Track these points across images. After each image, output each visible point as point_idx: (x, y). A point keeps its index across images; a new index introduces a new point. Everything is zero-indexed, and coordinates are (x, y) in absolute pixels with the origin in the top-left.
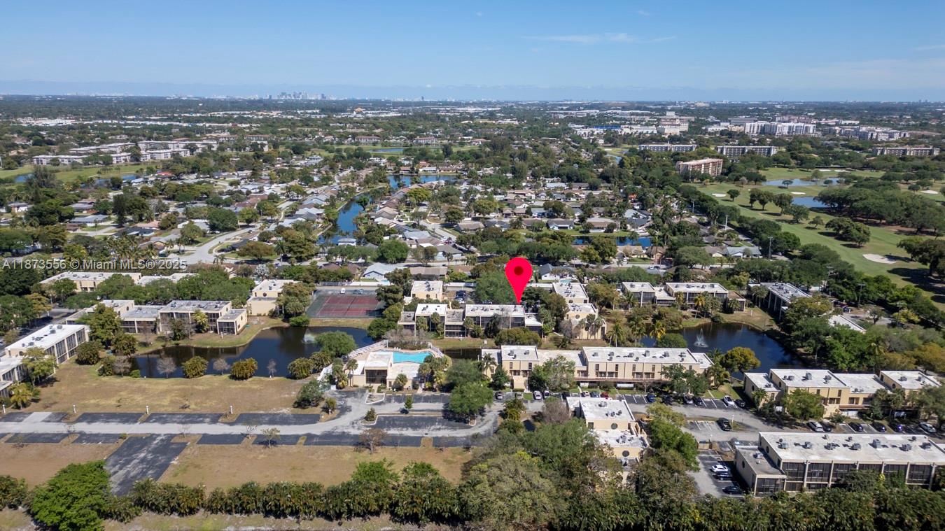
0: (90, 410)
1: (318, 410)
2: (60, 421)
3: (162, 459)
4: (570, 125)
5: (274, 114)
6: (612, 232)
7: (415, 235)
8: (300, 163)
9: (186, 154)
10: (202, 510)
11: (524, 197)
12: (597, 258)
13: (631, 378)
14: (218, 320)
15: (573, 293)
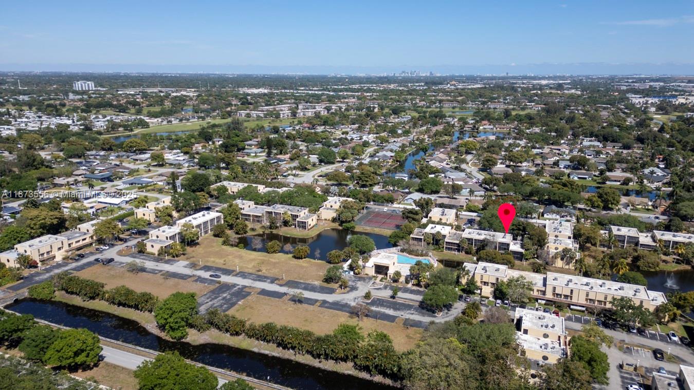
0: (209, 264)
1: (335, 286)
2: (191, 268)
3: (234, 299)
4: (629, 95)
5: (392, 86)
6: (627, 184)
7: (454, 175)
8: (394, 120)
9: (324, 113)
10: (243, 334)
11: (557, 152)
12: (599, 205)
13: (584, 302)
14: (297, 220)
15: (560, 230)
